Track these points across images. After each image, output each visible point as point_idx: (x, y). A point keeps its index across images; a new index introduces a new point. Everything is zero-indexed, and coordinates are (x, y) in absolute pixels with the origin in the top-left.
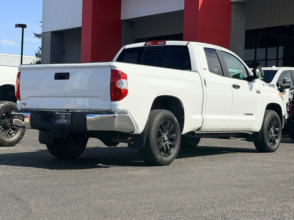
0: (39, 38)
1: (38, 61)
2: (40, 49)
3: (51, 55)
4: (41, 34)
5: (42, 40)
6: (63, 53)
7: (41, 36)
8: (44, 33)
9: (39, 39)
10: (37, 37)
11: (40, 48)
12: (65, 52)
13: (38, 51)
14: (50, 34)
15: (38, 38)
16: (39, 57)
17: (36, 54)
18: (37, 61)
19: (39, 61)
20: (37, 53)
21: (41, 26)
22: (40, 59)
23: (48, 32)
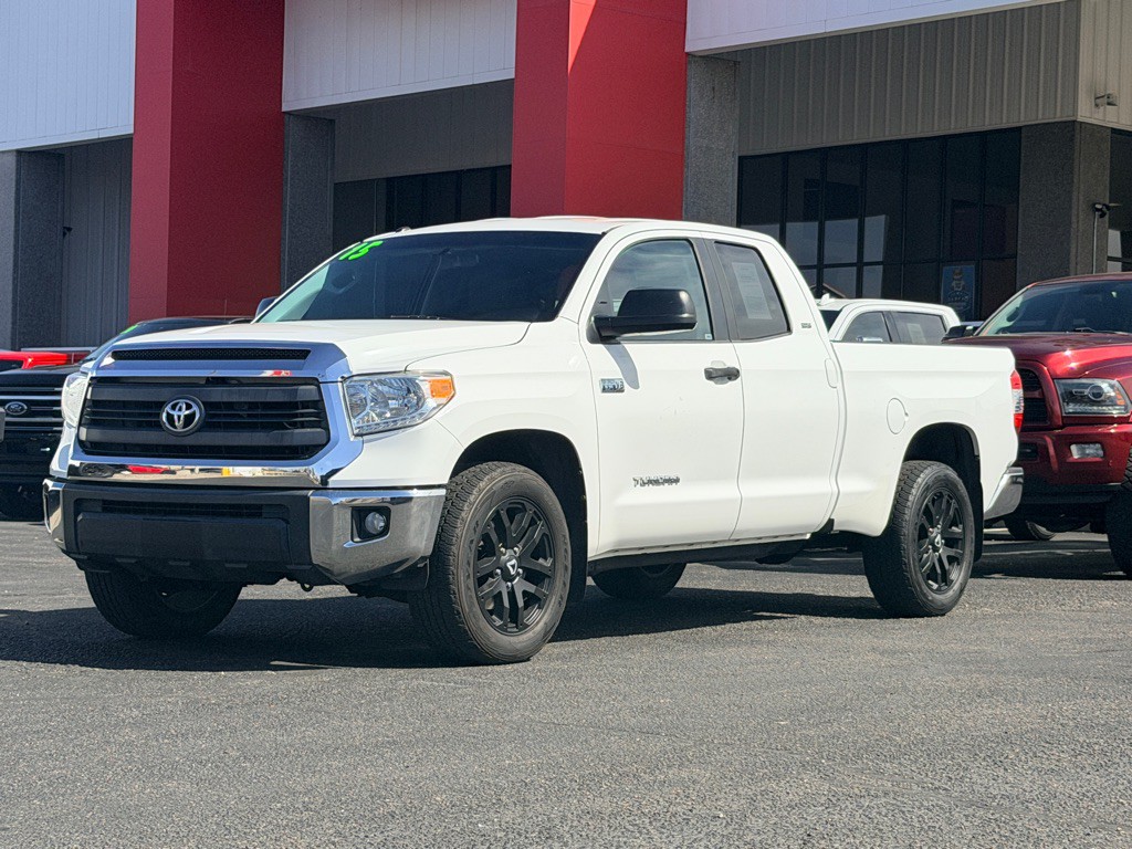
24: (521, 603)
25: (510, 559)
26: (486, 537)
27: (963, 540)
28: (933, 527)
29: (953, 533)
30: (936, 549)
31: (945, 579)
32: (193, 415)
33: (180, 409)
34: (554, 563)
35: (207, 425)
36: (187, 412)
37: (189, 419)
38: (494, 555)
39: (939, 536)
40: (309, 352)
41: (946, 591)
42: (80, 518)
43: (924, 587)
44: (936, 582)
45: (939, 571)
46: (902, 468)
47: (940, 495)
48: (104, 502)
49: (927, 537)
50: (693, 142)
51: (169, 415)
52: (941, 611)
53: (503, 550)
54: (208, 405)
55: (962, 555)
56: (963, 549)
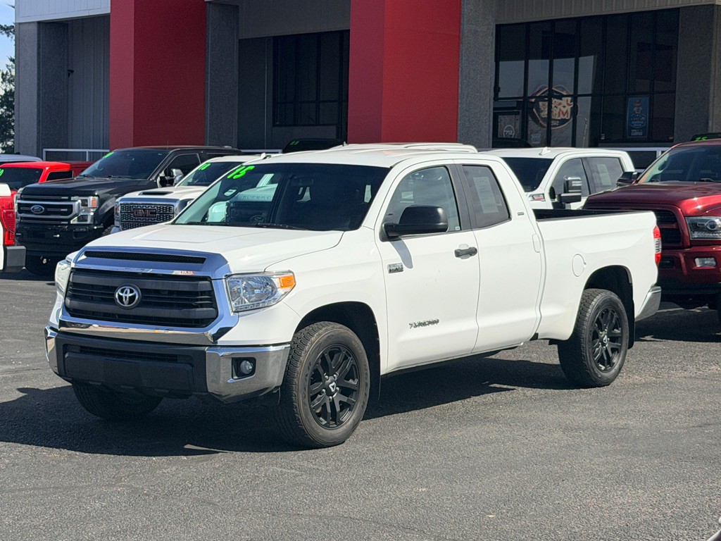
0: (8, 36)
1: (8, 90)
2: (11, 63)
3: (39, 79)
4: (13, 26)
5: (15, 40)
6: (69, 75)
7: (12, 30)
8: (19, 24)
9: (10, 38)
10: (4, 32)
11: (12, 60)
12: (72, 71)
13: (7, 66)
14: (34, 29)
15: (6, 35)
16: (10, 82)
17: (3, 74)
18: (5, 90)
19: (11, 90)
20: (5, 73)
21: (14, 7)
22: (13, 87)
23: (30, 23)
24: (338, 409)
25: (331, 383)
26: (316, 371)
27: (621, 337)
28: (602, 331)
29: (615, 334)
30: (603, 344)
31: (609, 362)
32: (134, 296)
33: (126, 293)
34: (359, 383)
35: (143, 303)
36: (131, 295)
37: (132, 299)
38: (321, 381)
39: (606, 336)
40: (205, 259)
41: (610, 370)
42: (67, 355)
43: (596, 370)
44: (604, 365)
45: (606, 358)
46: (583, 295)
47: (606, 312)
48: (82, 347)
49: (598, 337)
50: (466, 27)
51: (120, 296)
52: (607, 383)
53: (327, 377)
54: (144, 291)
55: (621, 347)
56: (621, 343)
